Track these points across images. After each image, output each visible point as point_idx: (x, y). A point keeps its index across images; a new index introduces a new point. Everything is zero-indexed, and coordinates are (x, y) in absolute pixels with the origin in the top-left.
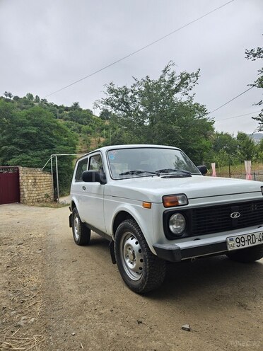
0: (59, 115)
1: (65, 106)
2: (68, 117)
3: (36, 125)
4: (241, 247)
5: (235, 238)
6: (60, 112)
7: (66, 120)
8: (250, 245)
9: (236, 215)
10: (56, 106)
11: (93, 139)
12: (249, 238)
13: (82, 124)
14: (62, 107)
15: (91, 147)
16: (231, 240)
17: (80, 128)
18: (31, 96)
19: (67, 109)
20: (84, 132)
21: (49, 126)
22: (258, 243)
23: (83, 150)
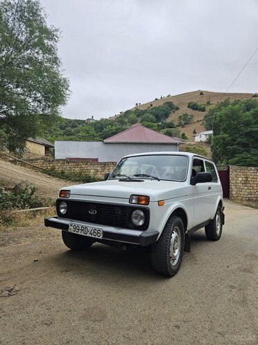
5: (73, 225)
8: (82, 234)
12: (83, 229)
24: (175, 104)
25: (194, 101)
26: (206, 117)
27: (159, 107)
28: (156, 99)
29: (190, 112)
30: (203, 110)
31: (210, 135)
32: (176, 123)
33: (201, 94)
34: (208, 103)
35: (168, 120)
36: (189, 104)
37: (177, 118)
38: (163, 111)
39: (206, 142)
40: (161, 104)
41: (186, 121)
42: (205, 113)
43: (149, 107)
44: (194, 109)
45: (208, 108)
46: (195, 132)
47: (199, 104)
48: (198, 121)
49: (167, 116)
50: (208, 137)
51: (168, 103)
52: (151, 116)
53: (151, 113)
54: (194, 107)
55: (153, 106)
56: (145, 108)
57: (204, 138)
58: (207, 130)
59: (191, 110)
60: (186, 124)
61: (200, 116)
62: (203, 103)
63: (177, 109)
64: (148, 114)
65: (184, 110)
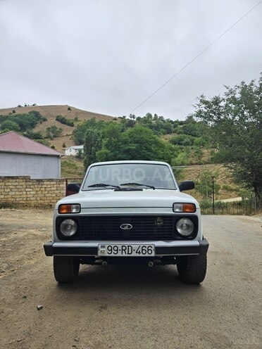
0: (173, 129)
1: (180, 120)
2: (181, 130)
3: (137, 142)
4: (112, 255)
5: (106, 246)
6: (175, 126)
7: (179, 134)
8: (124, 255)
9: (127, 227)
10: (171, 121)
11: (205, 151)
12: (124, 248)
13: (196, 136)
14: (177, 122)
15: (203, 159)
16: (103, 247)
17: (192, 141)
18: (149, 115)
19: (181, 123)
20: (197, 144)
21: (147, 142)
22: (134, 254)
23: (194, 162)
24: (43, 114)
25: (63, 115)
26: (74, 132)
27: (24, 115)
28: (20, 106)
29: (58, 125)
30: (72, 125)
31: (80, 150)
32: (44, 135)
33: (69, 109)
34: (76, 119)
35: (35, 131)
36: (58, 117)
37: (45, 130)
38: (29, 120)
39: (76, 157)
40: (27, 112)
41: (54, 134)
42: (74, 128)
43: (10, 114)
44: (62, 123)
45: (76, 124)
46: (64, 146)
47: (67, 118)
48: (67, 135)
49: (33, 125)
50: (78, 152)
51: (34, 112)
52: (14, 124)
53: (15, 120)
54: (62, 120)
55: (17, 113)
56: (6, 114)
57: (74, 153)
58: (77, 145)
59: (60, 123)
60: (55, 136)
61: (68, 131)
62: (71, 118)
63: (45, 120)
64: (11, 121)
65: (52, 122)
